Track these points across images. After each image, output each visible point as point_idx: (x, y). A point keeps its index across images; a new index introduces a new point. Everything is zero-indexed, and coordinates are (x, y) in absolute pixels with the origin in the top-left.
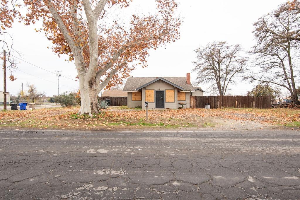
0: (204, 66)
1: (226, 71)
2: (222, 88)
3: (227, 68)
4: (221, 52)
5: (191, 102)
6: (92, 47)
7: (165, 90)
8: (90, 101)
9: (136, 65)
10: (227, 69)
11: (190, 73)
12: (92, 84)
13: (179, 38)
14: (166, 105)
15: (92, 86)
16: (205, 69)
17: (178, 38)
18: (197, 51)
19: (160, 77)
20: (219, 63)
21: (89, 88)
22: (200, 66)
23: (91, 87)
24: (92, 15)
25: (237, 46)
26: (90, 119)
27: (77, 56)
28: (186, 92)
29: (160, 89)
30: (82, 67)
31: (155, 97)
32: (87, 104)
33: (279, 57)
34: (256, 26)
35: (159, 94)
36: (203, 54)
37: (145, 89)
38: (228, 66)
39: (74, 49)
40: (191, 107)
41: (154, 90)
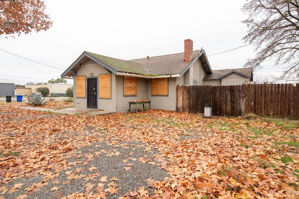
7: (99, 75)
28: (168, 79)
29: (92, 75)
35: (91, 83)
40: (177, 110)
41: (86, 76)
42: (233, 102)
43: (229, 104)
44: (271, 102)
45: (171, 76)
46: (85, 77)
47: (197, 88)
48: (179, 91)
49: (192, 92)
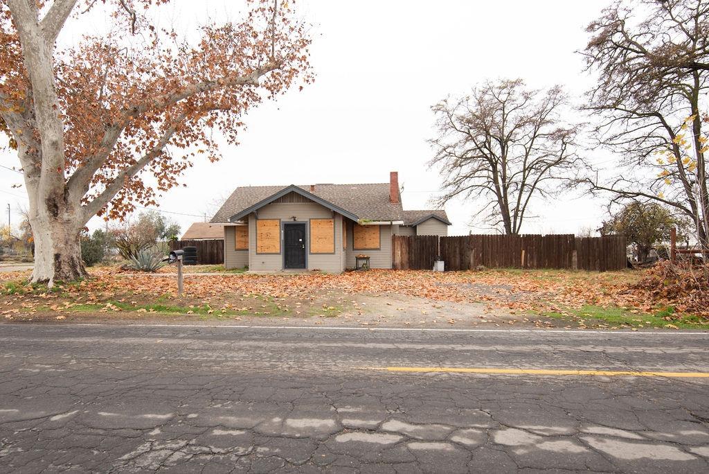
0: (459, 151)
1: (525, 162)
2: (512, 214)
3: (527, 154)
4: (509, 107)
5: (394, 254)
6: (42, 115)
7: (310, 219)
8: (52, 249)
9: (193, 154)
10: (526, 160)
11: (396, 173)
12: (56, 206)
13: (314, 80)
14: (312, 261)
15: (57, 211)
16: (464, 159)
17: (310, 79)
18: (438, 108)
19: (292, 186)
20: (503, 143)
21: (50, 217)
22: (448, 150)
23: (55, 215)
24: (34, 34)
25: (556, 91)
26: (41, 295)
27: (22, 137)
28: (380, 225)
29: (294, 218)
30: (32, 164)
31: (283, 238)
32: (46, 257)
33: (663, 121)
34: (592, 34)
35: (293, 231)
36: (453, 119)
37: (257, 219)
38: (530, 148)
39: (12, 120)
40: (395, 268)
41: (280, 220)
42: (461, 254)
43: (458, 256)
44: (497, 252)
45: (391, 223)
46: (278, 221)
47: (420, 239)
48: (396, 243)
49: (414, 245)
